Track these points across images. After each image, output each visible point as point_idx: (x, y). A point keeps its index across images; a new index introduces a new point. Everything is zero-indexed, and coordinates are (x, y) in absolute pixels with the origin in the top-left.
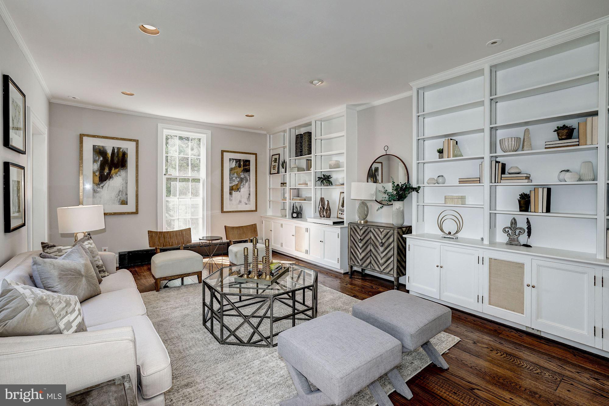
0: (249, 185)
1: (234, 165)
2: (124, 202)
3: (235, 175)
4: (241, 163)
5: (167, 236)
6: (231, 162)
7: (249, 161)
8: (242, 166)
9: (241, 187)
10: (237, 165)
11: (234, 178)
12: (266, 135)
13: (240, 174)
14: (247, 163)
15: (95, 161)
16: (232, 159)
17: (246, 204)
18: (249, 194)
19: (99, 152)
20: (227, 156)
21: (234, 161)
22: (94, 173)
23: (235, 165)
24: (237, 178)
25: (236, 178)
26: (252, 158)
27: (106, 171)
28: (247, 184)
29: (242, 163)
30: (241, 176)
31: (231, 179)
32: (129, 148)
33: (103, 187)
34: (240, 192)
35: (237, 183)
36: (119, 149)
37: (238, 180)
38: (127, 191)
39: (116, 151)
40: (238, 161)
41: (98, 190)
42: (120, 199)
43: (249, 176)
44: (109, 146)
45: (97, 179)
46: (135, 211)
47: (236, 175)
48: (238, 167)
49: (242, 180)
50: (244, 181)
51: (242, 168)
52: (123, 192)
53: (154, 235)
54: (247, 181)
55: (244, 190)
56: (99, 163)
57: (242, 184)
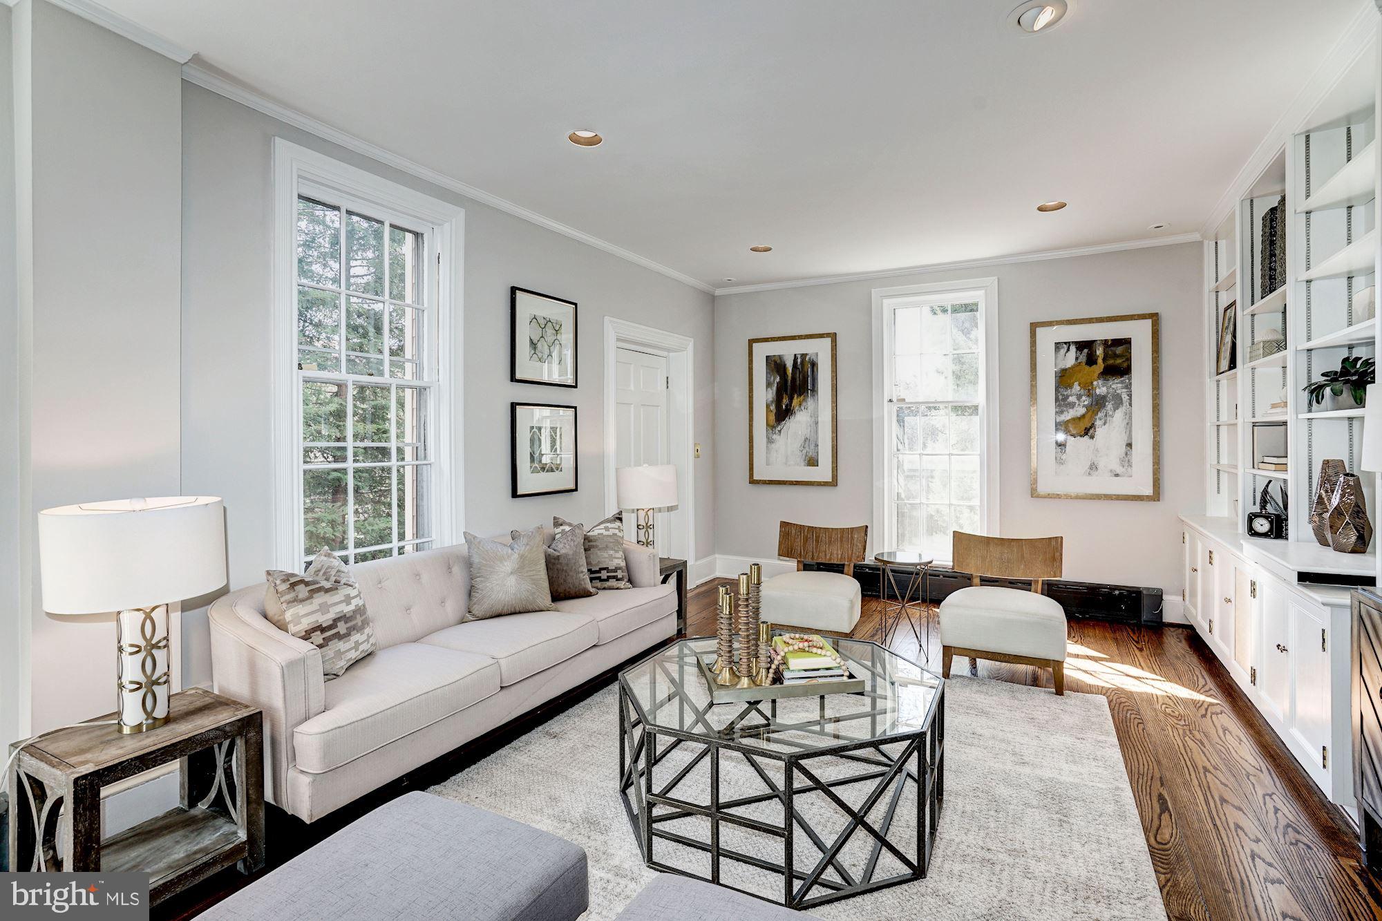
0: (1129, 415)
1: (1070, 359)
2: (812, 462)
3: (1076, 388)
4: (1098, 353)
5: (824, 538)
6: (1063, 351)
7: (1126, 342)
8: (1100, 361)
9: (1098, 423)
10: (1083, 358)
11: (1072, 399)
12: (1201, 244)
13: (1095, 383)
14: (1119, 350)
15: (769, 385)
16: (1065, 343)
17: (1117, 475)
18: (1129, 445)
19: (776, 365)
20: (1047, 339)
21: (1073, 348)
22: (768, 406)
23: (1077, 359)
24: (1084, 398)
25: (1079, 397)
26: (1139, 333)
27: (785, 401)
28: (1119, 414)
29: (1100, 352)
30: (1098, 391)
31: (1062, 403)
32: (820, 350)
33: (780, 431)
34: (1092, 437)
35: (1082, 411)
36: (804, 356)
37: (1086, 403)
38: (817, 438)
39: (799, 360)
40: (1081, 346)
41: (774, 437)
42: (806, 456)
43: (1128, 387)
44: (788, 351)
45: (772, 417)
46: (831, 481)
47: (1078, 388)
48: (1087, 364)
49: (1098, 404)
50: (1109, 406)
51: (1100, 365)
52: (810, 442)
53: (793, 531)
54: (1118, 402)
55: (1110, 431)
56: (775, 388)
57: (1100, 415)
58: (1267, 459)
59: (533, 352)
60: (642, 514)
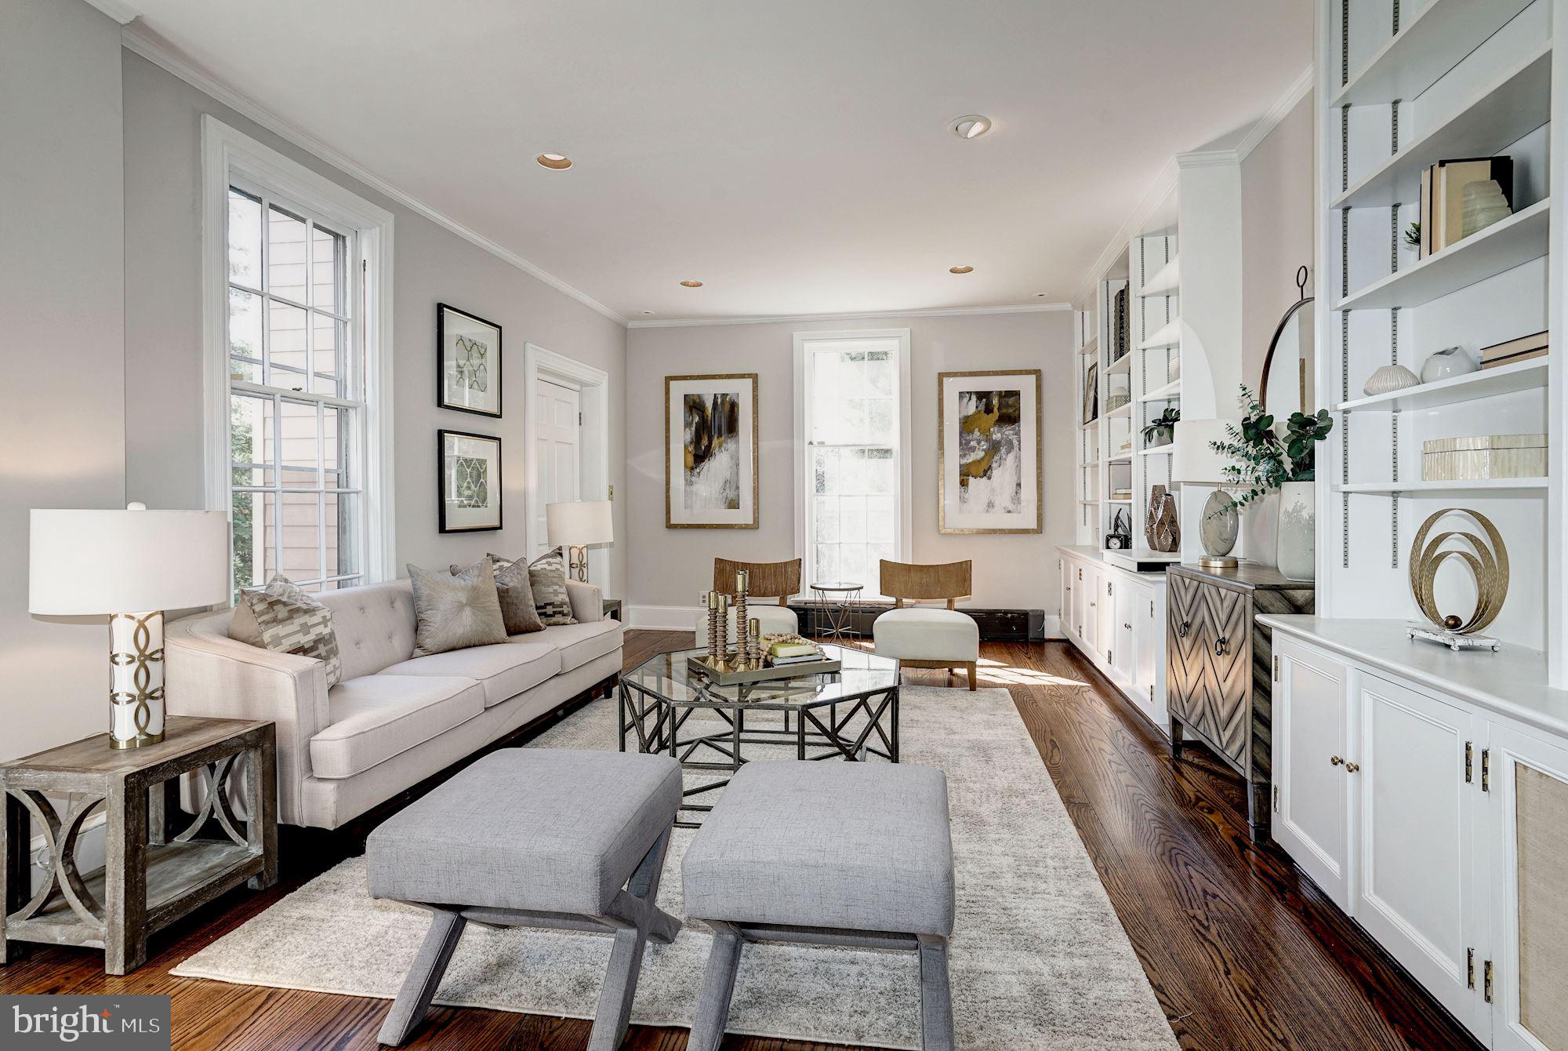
0: (1018, 459)
1: (972, 407)
2: (733, 504)
3: (977, 433)
4: (994, 402)
5: (757, 574)
6: (965, 400)
7: (1016, 394)
8: (996, 410)
9: (994, 465)
10: (982, 407)
11: (973, 443)
12: (1069, 315)
13: (992, 430)
14: (1011, 401)
15: (687, 425)
16: (968, 393)
17: (1009, 512)
18: (1019, 485)
19: (694, 405)
20: (953, 387)
21: (974, 398)
22: (686, 447)
23: (977, 407)
24: (983, 443)
25: (979, 442)
26: (1025, 386)
27: (705, 442)
28: (1011, 457)
29: (995, 401)
30: (994, 437)
31: (965, 447)
32: (741, 391)
33: (699, 473)
34: (989, 478)
35: (982, 454)
36: (724, 396)
37: (985, 447)
38: (738, 481)
39: (719, 400)
40: (982, 396)
41: (694, 479)
42: (727, 498)
43: (1018, 433)
44: (708, 391)
45: (691, 459)
46: (752, 523)
47: (978, 434)
48: (985, 412)
49: (994, 448)
50: (1003, 450)
51: (996, 414)
52: (733, 483)
53: (728, 568)
54: (1010, 446)
55: (1003, 474)
56: (693, 429)
57: (996, 458)
58: (1119, 491)
59: (459, 376)
60: (575, 552)
